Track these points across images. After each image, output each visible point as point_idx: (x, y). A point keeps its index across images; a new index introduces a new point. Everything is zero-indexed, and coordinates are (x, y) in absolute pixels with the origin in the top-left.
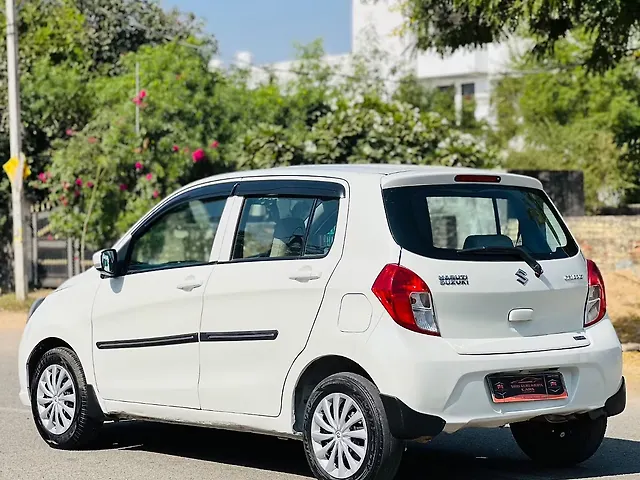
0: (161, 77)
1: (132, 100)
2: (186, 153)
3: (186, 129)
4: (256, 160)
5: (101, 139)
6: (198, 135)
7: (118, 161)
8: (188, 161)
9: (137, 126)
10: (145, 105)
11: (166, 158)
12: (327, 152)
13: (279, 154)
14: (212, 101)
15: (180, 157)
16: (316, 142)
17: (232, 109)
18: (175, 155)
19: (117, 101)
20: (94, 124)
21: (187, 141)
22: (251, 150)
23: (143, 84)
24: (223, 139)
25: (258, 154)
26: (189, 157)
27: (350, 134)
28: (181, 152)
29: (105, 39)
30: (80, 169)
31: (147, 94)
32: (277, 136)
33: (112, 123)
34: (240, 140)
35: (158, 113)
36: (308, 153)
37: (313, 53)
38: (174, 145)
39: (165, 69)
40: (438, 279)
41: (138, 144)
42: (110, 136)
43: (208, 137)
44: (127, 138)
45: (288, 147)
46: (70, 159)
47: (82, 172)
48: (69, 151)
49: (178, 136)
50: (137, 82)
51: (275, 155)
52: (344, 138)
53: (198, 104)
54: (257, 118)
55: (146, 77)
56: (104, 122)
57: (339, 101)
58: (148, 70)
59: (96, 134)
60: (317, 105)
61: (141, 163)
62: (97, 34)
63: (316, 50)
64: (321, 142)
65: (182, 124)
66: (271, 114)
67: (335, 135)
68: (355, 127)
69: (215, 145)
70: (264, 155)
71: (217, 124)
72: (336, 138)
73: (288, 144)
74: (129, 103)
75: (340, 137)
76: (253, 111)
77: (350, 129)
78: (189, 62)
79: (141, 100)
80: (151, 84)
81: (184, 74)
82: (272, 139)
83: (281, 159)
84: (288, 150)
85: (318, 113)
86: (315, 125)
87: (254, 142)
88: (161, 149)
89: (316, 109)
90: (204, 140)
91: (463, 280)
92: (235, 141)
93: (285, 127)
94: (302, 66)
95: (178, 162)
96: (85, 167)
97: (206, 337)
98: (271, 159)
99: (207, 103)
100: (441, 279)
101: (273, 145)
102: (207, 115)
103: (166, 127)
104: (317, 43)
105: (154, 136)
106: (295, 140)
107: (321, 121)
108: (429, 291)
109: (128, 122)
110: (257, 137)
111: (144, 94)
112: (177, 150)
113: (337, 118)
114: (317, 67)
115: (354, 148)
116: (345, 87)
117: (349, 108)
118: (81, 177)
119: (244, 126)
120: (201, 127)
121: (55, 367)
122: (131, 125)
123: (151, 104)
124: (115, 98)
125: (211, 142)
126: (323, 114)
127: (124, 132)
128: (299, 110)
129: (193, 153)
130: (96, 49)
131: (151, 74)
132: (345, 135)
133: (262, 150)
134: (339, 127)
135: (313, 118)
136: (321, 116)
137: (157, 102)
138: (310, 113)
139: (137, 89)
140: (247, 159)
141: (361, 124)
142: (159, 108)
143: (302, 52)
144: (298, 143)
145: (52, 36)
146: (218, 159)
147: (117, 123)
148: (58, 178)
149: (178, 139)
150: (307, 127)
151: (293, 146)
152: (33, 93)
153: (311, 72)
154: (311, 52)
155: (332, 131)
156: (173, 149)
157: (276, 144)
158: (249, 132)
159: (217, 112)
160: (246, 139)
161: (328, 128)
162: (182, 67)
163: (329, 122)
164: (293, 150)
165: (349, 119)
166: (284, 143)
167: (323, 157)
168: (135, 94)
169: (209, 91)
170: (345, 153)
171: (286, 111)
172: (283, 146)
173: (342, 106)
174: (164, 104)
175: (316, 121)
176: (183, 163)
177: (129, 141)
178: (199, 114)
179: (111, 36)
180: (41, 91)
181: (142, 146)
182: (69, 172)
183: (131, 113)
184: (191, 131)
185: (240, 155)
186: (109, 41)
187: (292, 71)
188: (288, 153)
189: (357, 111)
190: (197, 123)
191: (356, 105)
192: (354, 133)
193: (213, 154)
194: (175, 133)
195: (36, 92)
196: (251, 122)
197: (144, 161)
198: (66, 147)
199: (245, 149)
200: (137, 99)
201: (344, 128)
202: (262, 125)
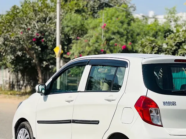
0: (111, 19)
1: (101, 27)
2: (120, 46)
3: (120, 38)
4: (145, 50)
5: (89, 41)
6: (124, 40)
7: (95, 48)
8: (120, 49)
9: (103, 36)
10: (105, 29)
11: (112, 48)
12: (171, 48)
13: (153, 48)
14: (130, 28)
15: (117, 48)
16: (167, 44)
17: (137, 31)
18: (116, 47)
19: (96, 27)
20: (87, 35)
21: (120, 42)
22: (143, 46)
23: (105, 21)
24: (133, 42)
25: (146, 48)
26: (121, 47)
27: (180, 41)
28: (118, 46)
29: (96, 5)
30: (81, 51)
31: (106, 25)
32: (153, 42)
33: (94, 35)
34: (140, 42)
35: (110, 32)
36: (164, 48)
37: (172, 12)
38: (116, 43)
39: (113, 16)
40: (162, 102)
41: (103, 43)
42: (93, 40)
43: (128, 41)
44: (99, 41)
45: (156, 45)
46: (78, 47)
47: (82, 52)
48: (78, 45)
49: (117, 40)
50: (103, 20)
51: (152, 48)
52: (177, 43)
53: (124, 29)
54: (146, 35)
55: (106, 19)
56: (91, 35)
57: (176, 29)
58: (107, 16)
59: (88, 39)
60: (168, 30)
61: (103, 50)
62: (93, 4)
63: (174, 11)
64: (169, 44)
65: (119, 36)
66: (151, 34)
67: (174, 41)
68: (182, 39)
69: (130, 44)
70: (148, 48)
71: (132, 36)
72: (174, 42)
73: (156, 44)
74: (100, 28)
75: (176, 42)
76: (145, 32)
77: (180, 39)
78: (122, 14)
79: (104, 27)
80: (108, 21)
81: (120, 17)
82: (151, 42)
83: (154, 50)
84: (156, 47)
85: (168, 33)
86: (167, 38)
87: (144, 43)
88: (111, 45)
89: (168, 32)
90: (126, 42)
91: (174, 104)
92: (138, 43)
93: (156, 38)
94: (168, 17)
95: (117, 49)
96: (83, 50)
97: (74, 121)
98: (150, 49)
99: (128, 29)
100: (164, 103)
101: (151, 44)
102: (128, 33)
103: (113, 36)
104: (174, 8)
105: (108, 40)
106: (159, 43)
107: (169, 36)
108: (158, 108)
109: (99, 34)
110: (146, 41)
111: (105, 25)
112: (116, 45)
113: (175, 35)
114: (174, 17)
115: (181, 46)
116: (184, 24)
117: (180, 31)
118: (82, 54)
119: (141, 37)
120: (125, 37)
121: (23, 129)
122: (100, 36)
123: (108, 28)
124: (95, 26)
125: (129, 42)
126: (170, 34)
127: (98, 38)
128: (161, 32)
129: (122, 47)
130: (93, 9)
131: (108, 18)
132: (177, 41)
133: (147, 46)
134: (176, 38)
135: (166, 35)
136: (169, 34)
137: (110, 28)
138: (165, 33)
139: (103, 23)
140: (141, 49)
141: (184, 37)
142: (111, 30)
143: (168, 12)
144: (160, 44)
145: (76, 4)
146: (131, 49)
147: (95, 35)
148: (73, 54)
149: (117, 41)
150: (164, 39)
151: (158, 45)
152: (66, 25)
153: (172, 19)
154: (172, 11)
155: (173, 40)
156: (115, 45)
157: (152, 44)
158: (143, 40)
159: (131, 32)
160: (142, 42)
161: (172, 39)
162: (119, 16)
163: (172, 37)
164: (158, 46)
165: (179, 36)
166: (155, 44)
167: (169, 49)
168: (102, 25)
169: (129, 24)
170: (177, 48)
171: (157, 32)
172: (155, 45)
173: (178, 31)
174: (112, 29)
175: (167, 36)
176: (118, 50)
177: (99, 42)
178: (125, 32)
179: (98, 4)
180: (69, 24)
181: (104, 44)
182: (77, 52)
183: (100, 31)
184: (122, 38)
185: (139, 48)
186: (97, 6)
187: (165, 18)
188: (156, 48)
189: (183, 33)
190: (124, 36)
191: (183, 31)
192: (181, 41)
193: (130, 47)
194: (116, 39)
195: (67, 25)
196: (144, 36)
197: (104, 49)
198: (77, 43)
199: (141, 46)
200: (103, 27)
201: (178, 39)
202: (148, 37)
